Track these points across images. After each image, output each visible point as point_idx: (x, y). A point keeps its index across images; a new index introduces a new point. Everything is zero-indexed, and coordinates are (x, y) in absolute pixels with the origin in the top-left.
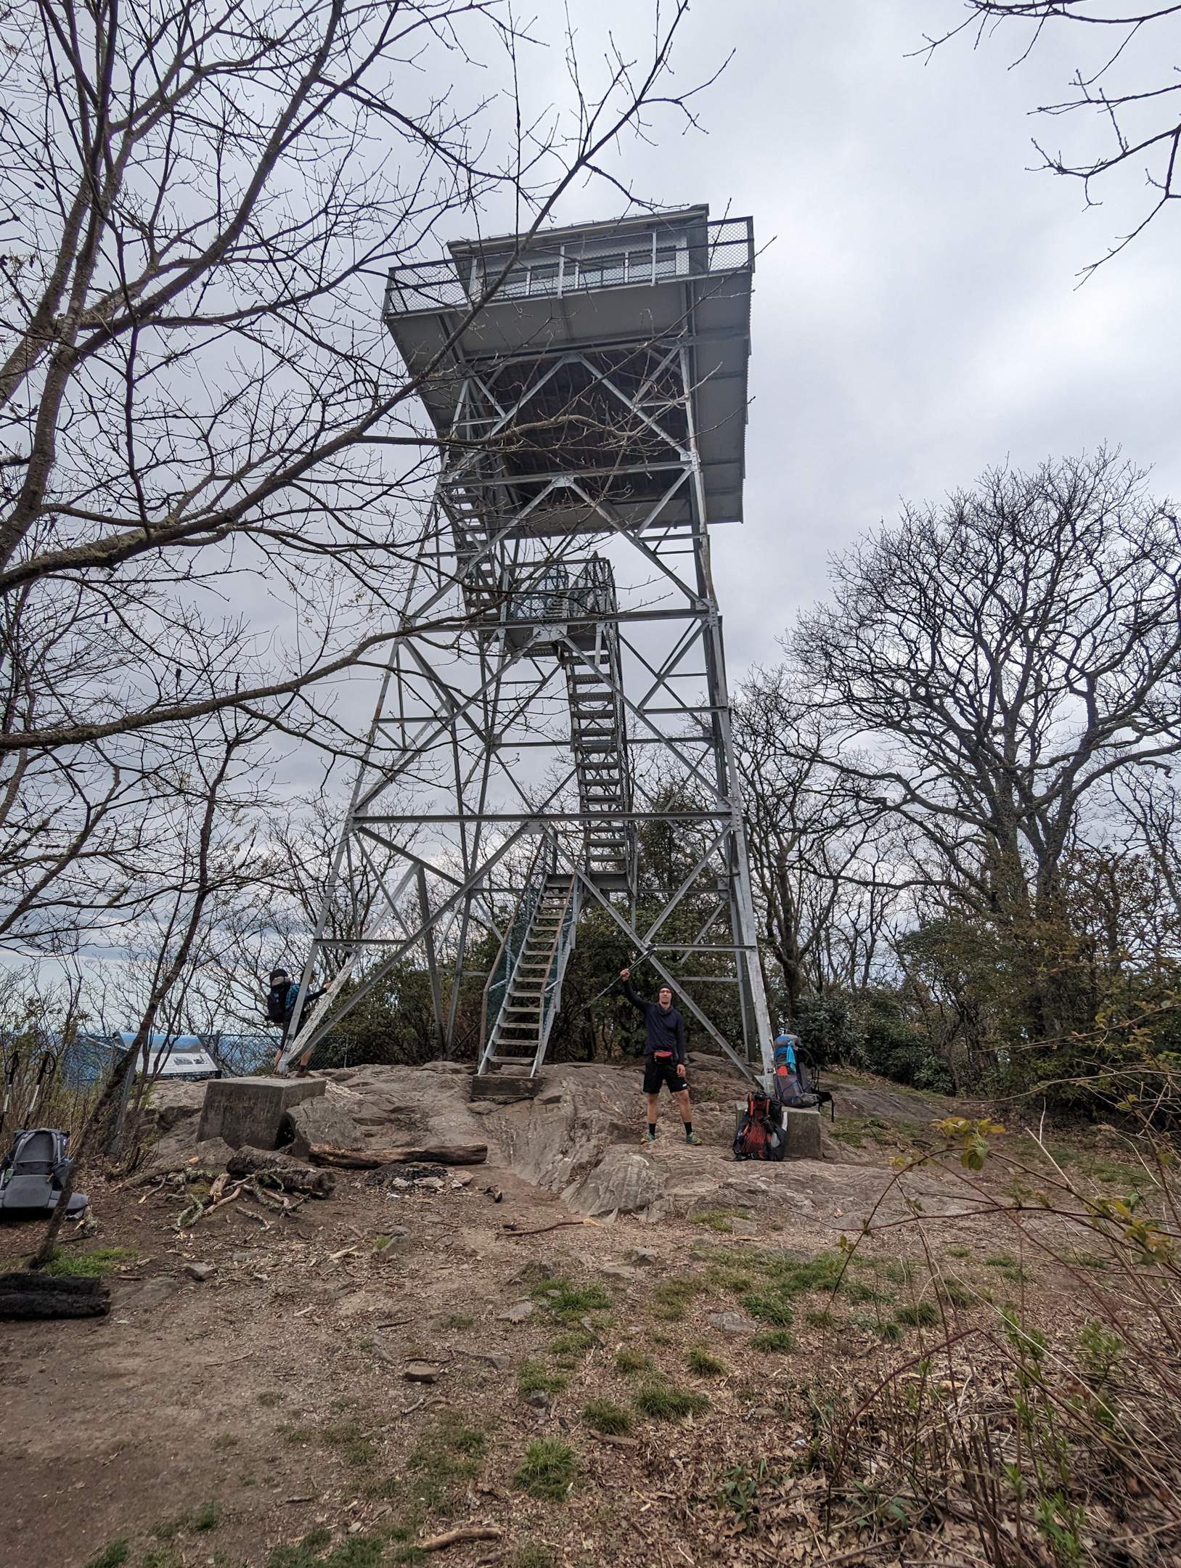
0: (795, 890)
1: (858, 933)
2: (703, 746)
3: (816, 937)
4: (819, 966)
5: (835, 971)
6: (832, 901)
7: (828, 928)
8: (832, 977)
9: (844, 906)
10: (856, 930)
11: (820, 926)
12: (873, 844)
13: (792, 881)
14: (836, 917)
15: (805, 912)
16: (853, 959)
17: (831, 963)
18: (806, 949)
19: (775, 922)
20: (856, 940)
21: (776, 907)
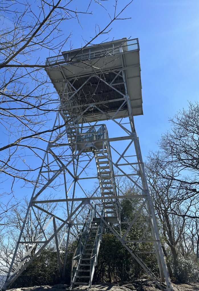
0: (172, 221)
1: (193, 235)
2: (137, 176)
3: (180, 237)
4: (182, 246)
5: (187, 248)
6: (183, 225)
7: (183, 234)
8: (187, 250)
9: (188, 226)
10: (192, 234)
11: (181, 234)
12: (194, 206)
13: (170, 219)
14: (186, 230)
15: (175, 228)
16: (193, 244)
17: (186, 246)
18: (177, 241)
19: (166, 232)
20: (193, 238)
21: (166, 227)
